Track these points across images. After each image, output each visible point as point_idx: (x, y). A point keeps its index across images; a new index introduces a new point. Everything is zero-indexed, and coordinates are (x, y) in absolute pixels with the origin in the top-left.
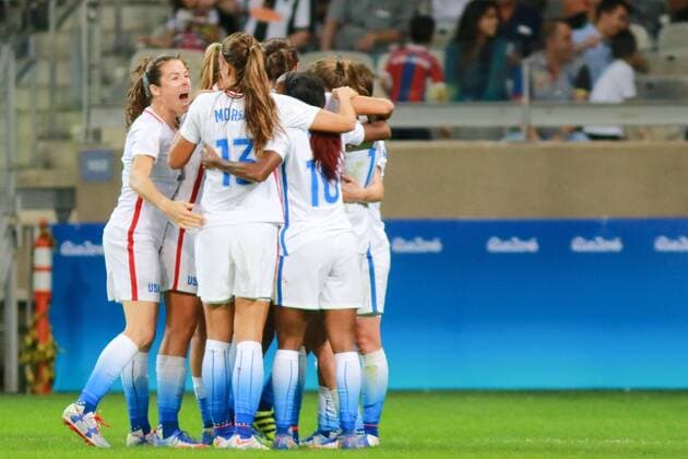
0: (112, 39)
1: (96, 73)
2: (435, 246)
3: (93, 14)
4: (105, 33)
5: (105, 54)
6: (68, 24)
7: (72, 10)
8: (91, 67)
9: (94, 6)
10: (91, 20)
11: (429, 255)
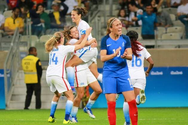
0: (103, 24)
1: (100, 33)
2: (181, 73)
3: (99, 19)
4: (102, 23)
5: (102, 28)
6: (93, 21)
7: (94, 18)
8: (99, 31)
9: (99, 17)
10: (98, 20)
11: (180, 75)
